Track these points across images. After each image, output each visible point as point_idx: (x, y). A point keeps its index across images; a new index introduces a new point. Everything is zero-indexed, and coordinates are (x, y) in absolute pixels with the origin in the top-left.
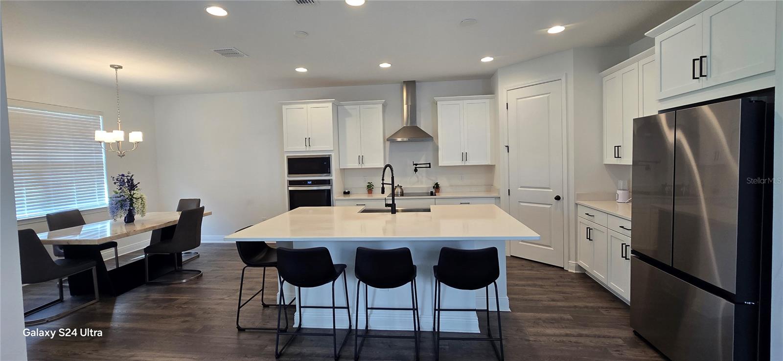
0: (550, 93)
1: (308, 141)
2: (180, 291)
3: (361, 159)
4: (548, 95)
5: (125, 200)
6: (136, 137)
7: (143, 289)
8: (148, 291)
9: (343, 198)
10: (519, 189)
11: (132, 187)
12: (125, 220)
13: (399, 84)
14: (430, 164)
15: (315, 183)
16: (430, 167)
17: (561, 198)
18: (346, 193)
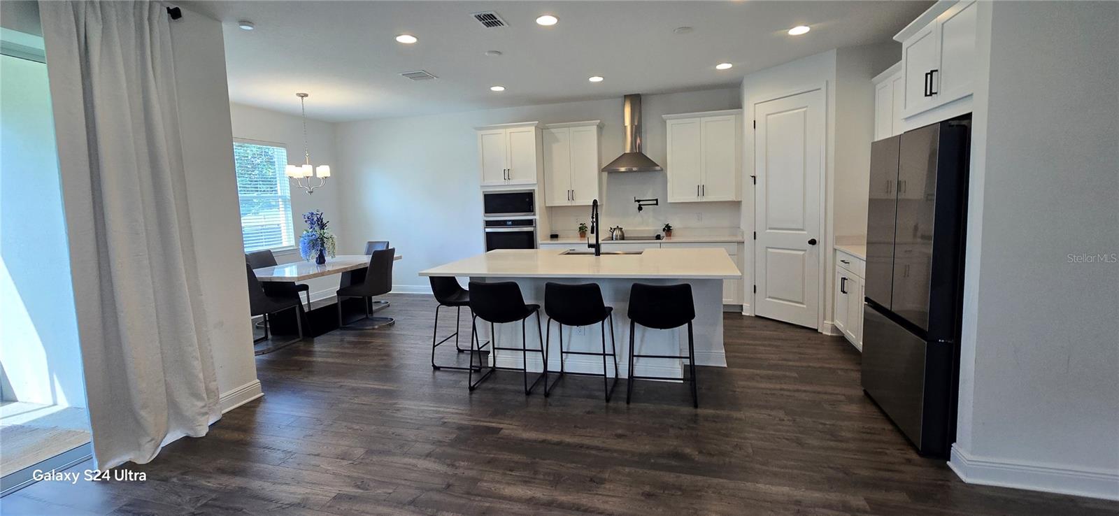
0: (807, 107)
1: (507, 174)
2: (372, 335)
3: (571, 195)
4: (805, 109)
5: (317, 240)
6: (324, 171)
7: (337, 332)
8: (342, 334)
9: (549, 242)
10: (769, 231)
11: (322, 226)
12: (317, 261)
13: (620, 99)
14: (657, 200)
15: (515, 223)
17: (817, 241)
18: (554, 237)
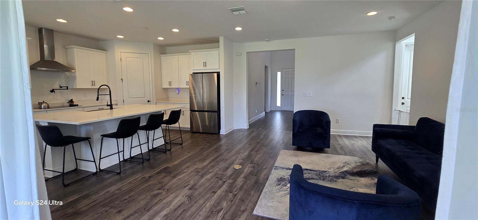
4: (143, 59)
14: (67, 87)
16: (67, 89)
17: (150, 101)
